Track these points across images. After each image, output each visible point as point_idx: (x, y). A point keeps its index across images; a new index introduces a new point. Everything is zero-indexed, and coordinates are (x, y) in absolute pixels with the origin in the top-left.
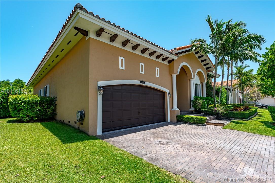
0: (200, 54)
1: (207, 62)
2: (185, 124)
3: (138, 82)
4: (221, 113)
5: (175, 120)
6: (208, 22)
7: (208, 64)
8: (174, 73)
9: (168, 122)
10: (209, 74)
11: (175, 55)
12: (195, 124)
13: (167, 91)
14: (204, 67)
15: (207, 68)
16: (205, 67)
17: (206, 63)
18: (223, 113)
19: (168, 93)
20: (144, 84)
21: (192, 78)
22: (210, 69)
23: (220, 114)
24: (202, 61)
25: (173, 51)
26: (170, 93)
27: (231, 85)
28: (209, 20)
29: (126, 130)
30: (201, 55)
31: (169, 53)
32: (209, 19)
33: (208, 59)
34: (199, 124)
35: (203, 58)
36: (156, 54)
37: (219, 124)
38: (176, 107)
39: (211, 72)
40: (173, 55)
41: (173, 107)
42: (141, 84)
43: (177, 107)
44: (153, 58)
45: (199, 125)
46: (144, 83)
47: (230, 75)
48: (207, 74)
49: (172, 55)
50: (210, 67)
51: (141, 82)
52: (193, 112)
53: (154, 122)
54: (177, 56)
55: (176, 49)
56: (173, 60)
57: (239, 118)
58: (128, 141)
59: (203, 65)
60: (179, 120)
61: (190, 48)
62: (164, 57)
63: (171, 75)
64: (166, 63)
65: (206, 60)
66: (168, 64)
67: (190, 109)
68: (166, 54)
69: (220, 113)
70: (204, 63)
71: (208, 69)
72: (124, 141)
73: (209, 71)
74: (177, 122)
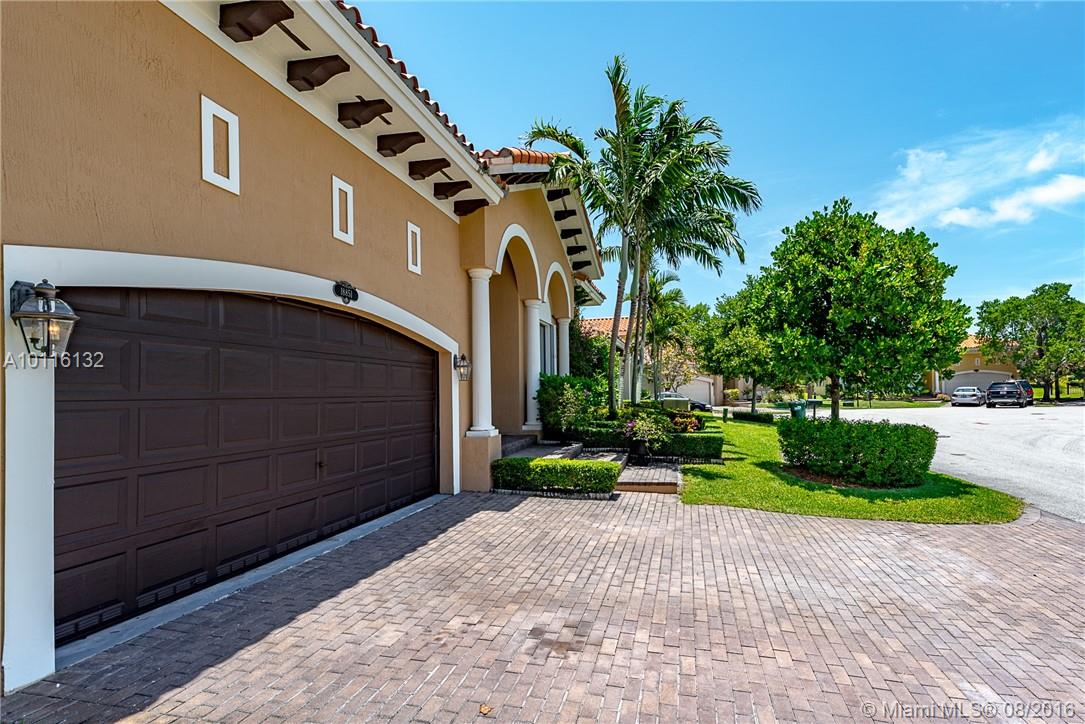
0: (564, 203)
1: (581, 240)
2: (536, 496)
3: (318, 289)
4: (651, 441)
5: (486, 482)
6: (614, 82)
7: (584, 248)
8: (483, 265)
9: (453, 495)
10: (580, 287)
11: (497, 183)
12: (579, 492)
13: (452, 346)
14: (568, 257)
15: (577, 265)
16: (571, 259)
17: (574, 245)
18: (657, 441)
19: (455, 356)
20: (352, 304)
21: (538, 299)
22: (584, 270)
23: (647, 444)
24: (566, 234)
25: (494, 160)
26: (463, 358)
27: (625, 333)
28: (616, 75)
29: (250, 590)
30: (565, 207)
31: (479, 162)
32: (618, 70)
33: (587, 230)
34: (596, 492)
35: (570, 223)
36: (416, 153)
37: (663, 484)
38: (485, 424)
39: (586, 282)
40: (489, 179)
41: (471, 424)
42: (339, 301)
43: (493, 425)
44: (396, 166)
45: (596, 499)
46: (355, 297)
47: (627, 299)
48: (576, 288)
49: (485, 176)
50: (588, 263)
51: (338, 289)
52: (539, 438)
53: (392, 504)
54: (503, 188)
55: (511, 153)
56: (483, 203)
57: (697, 456)
58: (338, 685)
59: (565, 250)
60: (504, 481)
61: (545, 168)
62: (449, 181)
63: (468, 274)
64: (446, 206)
65: (579, 231)
66: (456, 219)
67: (524, 428)
68: (462, 167)
69: (645, 441)
70: (571, 241)
71: (580, 270)
72: (305, 686)
73: (584, 277)
74: (494, 492)
